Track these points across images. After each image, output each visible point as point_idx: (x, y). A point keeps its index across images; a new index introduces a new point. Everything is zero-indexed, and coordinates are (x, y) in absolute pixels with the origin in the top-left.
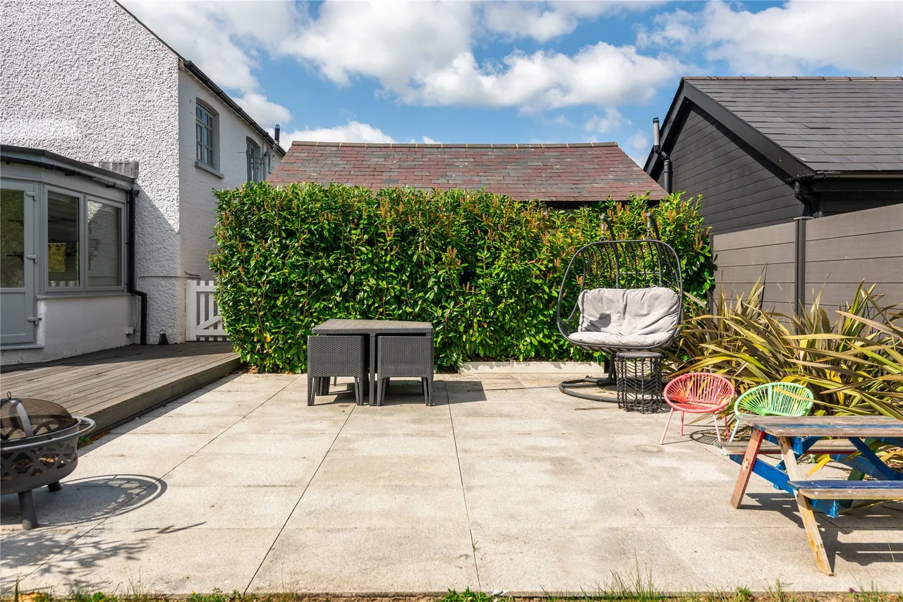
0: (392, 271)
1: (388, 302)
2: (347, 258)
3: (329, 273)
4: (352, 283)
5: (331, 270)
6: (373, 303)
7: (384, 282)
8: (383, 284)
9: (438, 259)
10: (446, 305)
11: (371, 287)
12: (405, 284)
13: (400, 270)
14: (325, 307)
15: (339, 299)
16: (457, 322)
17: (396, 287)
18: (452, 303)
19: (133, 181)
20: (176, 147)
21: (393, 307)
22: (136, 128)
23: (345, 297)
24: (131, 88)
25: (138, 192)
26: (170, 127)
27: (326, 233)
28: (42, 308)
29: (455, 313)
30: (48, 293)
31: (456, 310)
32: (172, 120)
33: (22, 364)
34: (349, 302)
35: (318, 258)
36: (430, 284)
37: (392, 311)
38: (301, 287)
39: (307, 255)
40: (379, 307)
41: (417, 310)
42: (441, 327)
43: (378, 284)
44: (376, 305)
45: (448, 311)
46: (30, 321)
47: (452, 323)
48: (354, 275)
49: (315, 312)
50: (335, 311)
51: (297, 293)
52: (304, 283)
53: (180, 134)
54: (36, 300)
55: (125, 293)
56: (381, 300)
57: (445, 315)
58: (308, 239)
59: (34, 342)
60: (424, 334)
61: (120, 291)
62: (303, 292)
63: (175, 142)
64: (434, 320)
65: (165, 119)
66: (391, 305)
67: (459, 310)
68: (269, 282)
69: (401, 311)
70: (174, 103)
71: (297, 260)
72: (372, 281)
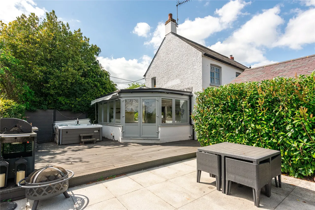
0: (263, 121)
1: (262, 136)
2: (240, 114)
3: (232, 121)
4: (243, 126)
5: (234, 119)
6: (254, 136)
7: (259, 126)
8: (258, 127)
9: (293, 114)
10: (301, 140)
11: (252, 128)
12: (272, 127)
13: (269, 120)
14: (232, 135)
15: (237, 132)
16: (310, 151)
17: (266, 128)
18: (306, 140)
19: (191, 93)
20: (201, 80)
21: (266, 138)
22: (192, 77)
23: (240, 132)
24: (191, 66)
25: (192, 95)
26: (200, 75)
27: (230, 104)
28: (160, 129)
29: (308, 146)
30: (161, 125)
31: (308, 144)
32: (200, 72)
33: (155, 143)
34: (242, 134)
35: (228, 114)
36: (288, 128)
37: (265, 140)
38: (221, 126)
39: (223, 113)
40: (258, 138)
41: (279, 142)
42: (297, 153)
43: (255, 127)
44: (256, 137)
45: (302, 144)
46: (157, 132)
47: (305, 152)
48: (244, 122)
49: (227, 137)
50: (236, 137)
51: (220, 129)
52: (222, 125)
53: (202, 76)
54: (158, 127)
55: (189, 124)
56: (258, 134)
57: (300, 146)
58: (223, 107)
59: (158, 138)
60: (252, 162)
61: (187, 124)
62: (222, 129)
63: (201, 79)
64: (292, 148)
65: (199, 73)
66: (264, 137)
67: (310, 144)
68: (209, 124)
69: (270, 141)
70: (201, 67)
71: (219, 116)
72: (253, 125)
